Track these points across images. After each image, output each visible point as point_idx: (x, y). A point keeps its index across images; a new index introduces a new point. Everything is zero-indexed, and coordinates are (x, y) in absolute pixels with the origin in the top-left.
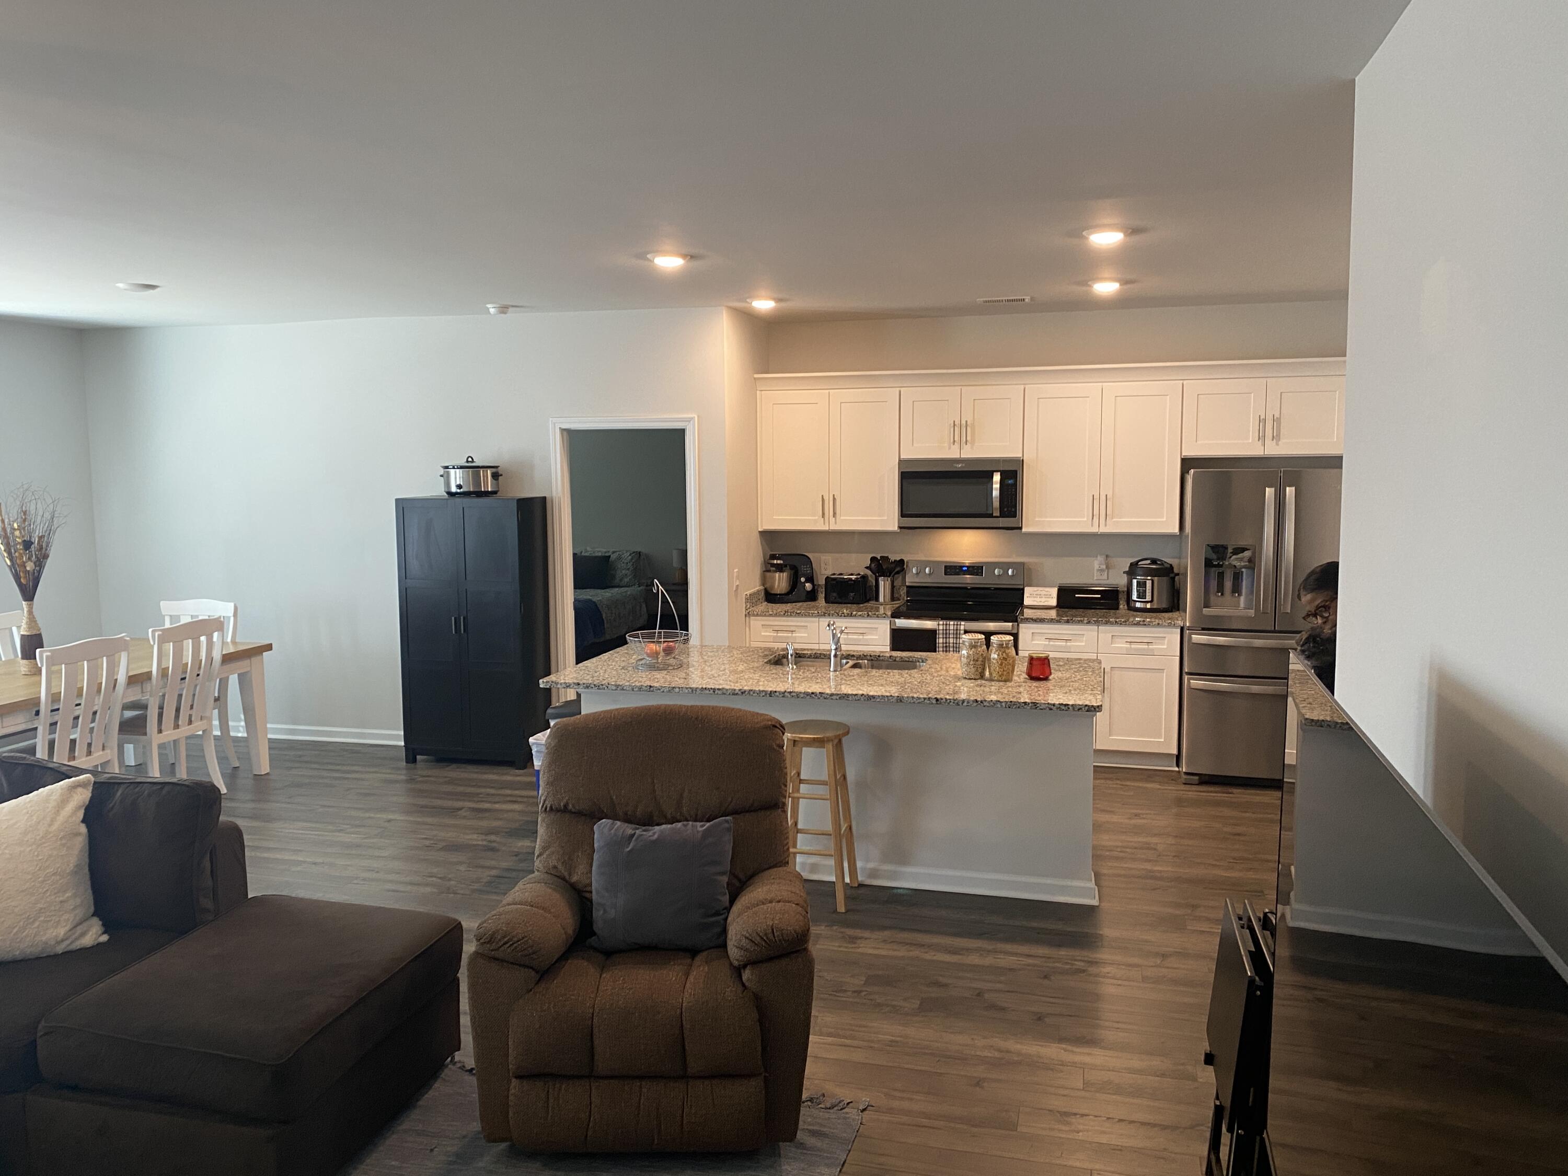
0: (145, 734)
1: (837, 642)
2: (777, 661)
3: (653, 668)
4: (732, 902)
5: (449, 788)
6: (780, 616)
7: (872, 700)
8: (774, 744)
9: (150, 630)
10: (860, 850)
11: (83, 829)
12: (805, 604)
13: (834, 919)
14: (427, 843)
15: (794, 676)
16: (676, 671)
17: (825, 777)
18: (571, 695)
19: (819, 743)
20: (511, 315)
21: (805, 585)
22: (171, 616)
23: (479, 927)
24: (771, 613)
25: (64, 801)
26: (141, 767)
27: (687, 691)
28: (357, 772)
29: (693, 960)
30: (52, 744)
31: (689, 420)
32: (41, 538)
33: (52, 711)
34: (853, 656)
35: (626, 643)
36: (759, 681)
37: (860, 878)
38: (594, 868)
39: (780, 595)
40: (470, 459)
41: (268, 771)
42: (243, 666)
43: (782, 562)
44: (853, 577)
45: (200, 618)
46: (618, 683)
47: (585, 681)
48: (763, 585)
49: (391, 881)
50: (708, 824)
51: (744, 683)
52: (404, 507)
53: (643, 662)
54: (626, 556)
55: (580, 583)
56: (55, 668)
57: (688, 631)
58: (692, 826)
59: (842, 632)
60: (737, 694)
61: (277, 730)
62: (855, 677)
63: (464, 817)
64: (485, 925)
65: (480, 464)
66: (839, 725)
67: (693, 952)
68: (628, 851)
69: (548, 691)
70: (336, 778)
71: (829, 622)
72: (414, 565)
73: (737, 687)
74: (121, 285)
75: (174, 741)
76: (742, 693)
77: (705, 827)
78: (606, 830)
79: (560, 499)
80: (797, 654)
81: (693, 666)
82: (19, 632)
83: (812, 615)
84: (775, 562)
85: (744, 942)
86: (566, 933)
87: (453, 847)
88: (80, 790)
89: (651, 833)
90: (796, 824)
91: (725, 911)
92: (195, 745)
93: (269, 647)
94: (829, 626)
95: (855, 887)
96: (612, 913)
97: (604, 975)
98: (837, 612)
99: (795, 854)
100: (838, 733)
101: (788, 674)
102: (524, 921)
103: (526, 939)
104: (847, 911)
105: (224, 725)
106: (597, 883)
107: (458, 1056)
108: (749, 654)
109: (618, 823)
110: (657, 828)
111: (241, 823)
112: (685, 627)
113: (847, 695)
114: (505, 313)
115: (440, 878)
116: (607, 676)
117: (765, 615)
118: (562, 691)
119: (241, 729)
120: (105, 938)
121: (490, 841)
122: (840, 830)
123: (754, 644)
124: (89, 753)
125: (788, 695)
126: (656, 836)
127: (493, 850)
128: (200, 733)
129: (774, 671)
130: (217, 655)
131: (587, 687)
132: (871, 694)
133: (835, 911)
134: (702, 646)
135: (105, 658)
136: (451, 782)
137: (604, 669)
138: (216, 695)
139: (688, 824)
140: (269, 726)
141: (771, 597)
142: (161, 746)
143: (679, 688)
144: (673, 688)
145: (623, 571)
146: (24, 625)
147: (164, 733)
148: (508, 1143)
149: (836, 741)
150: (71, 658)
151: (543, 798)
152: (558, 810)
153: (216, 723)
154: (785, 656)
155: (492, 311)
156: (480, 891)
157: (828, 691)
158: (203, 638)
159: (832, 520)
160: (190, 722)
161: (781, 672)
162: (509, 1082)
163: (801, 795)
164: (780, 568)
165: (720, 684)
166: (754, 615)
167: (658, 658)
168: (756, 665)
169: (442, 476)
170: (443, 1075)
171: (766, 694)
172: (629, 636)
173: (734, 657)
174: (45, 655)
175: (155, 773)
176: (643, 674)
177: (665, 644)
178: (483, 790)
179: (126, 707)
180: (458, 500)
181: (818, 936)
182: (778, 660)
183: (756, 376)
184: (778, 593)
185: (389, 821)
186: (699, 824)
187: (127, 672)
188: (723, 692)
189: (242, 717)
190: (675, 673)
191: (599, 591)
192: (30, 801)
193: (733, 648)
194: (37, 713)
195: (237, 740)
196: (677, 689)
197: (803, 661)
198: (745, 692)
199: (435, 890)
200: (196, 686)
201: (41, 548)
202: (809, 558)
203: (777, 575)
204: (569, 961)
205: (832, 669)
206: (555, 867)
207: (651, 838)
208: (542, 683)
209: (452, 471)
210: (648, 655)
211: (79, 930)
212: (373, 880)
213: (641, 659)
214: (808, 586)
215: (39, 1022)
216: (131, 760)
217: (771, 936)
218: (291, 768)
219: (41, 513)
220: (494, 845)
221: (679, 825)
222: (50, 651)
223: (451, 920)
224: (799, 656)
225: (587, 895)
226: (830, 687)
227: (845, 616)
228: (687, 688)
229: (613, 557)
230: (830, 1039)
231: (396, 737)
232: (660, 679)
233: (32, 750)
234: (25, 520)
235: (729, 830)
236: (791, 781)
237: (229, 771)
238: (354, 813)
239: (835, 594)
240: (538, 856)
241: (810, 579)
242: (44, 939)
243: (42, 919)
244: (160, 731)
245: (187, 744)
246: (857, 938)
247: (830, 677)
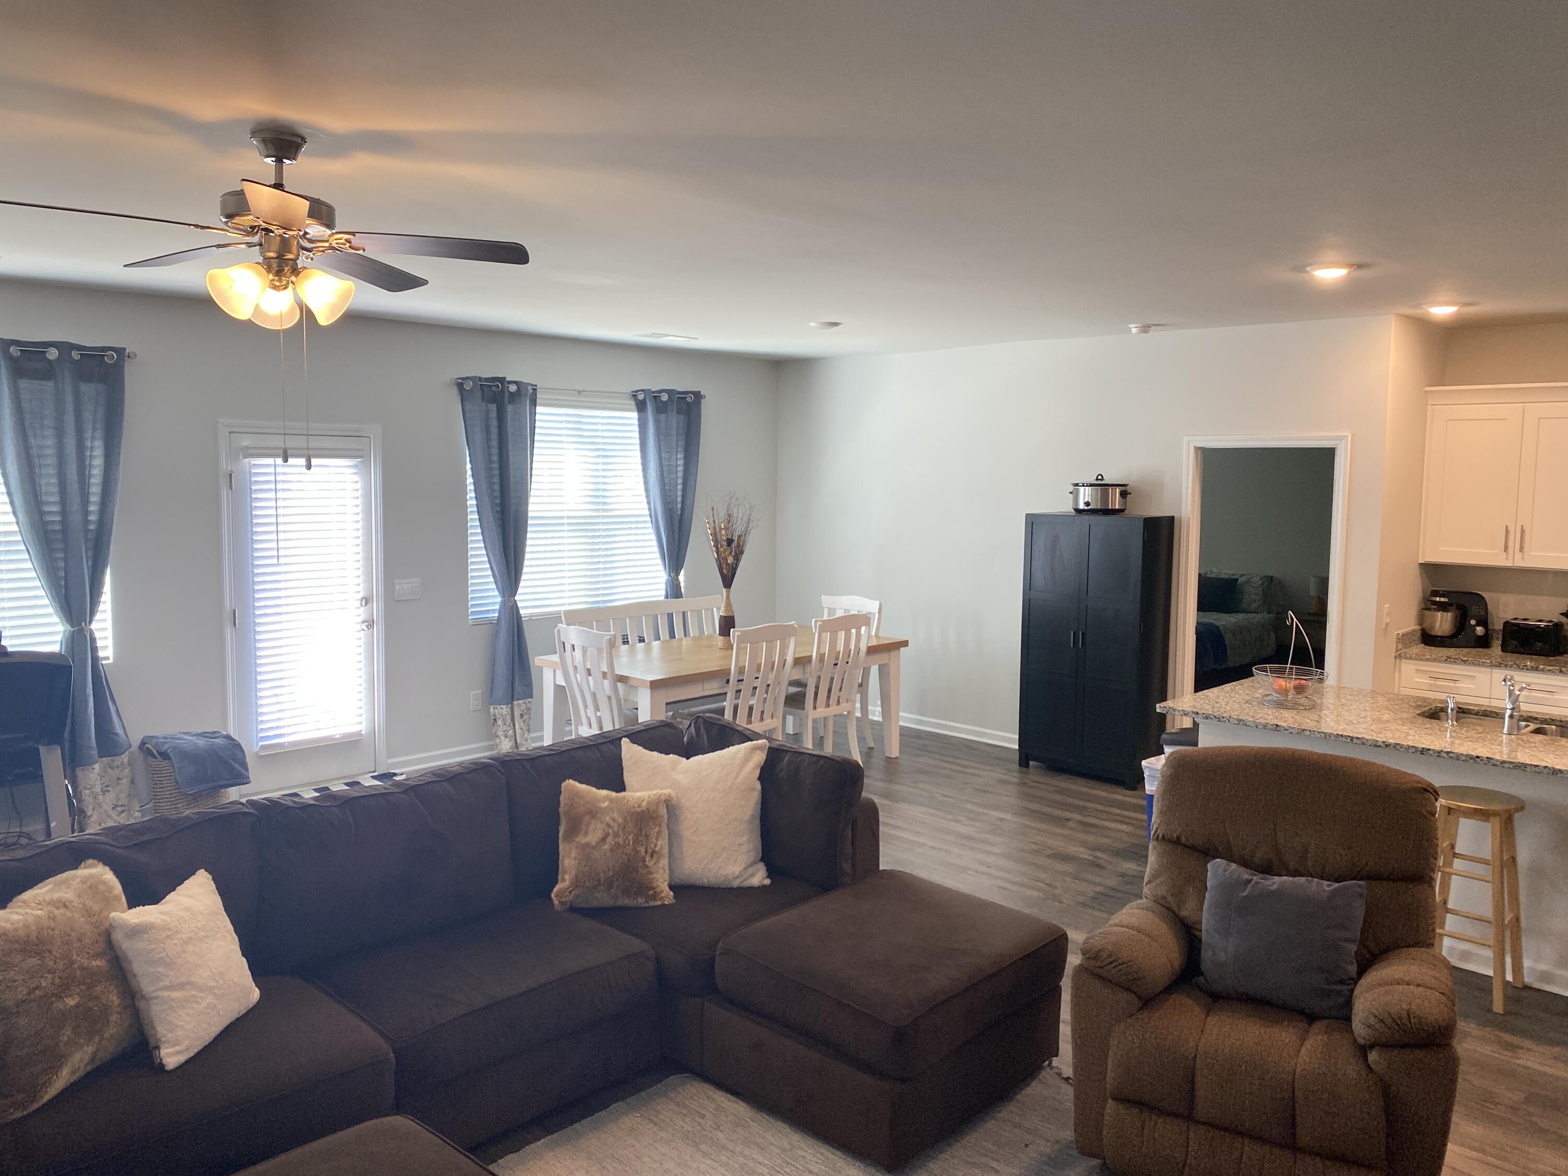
0: (804, 709)
1: (1515, 700)
2: (1433, 714)
3: (1280, 705)
4: (1361, 972)
5: (1059, 797)
6: (1439, 661)
7: (1559, 775)
8: (1423, 810)
9: (813, 620)
10: (1527, 944)
11: (758, 786)
12: (1474, 651)
13: (1487, 1017)
14: (1035, 847)
15: (1454, 734)
16: (1307, 711)
17: (1487, 854)
18: (1187, 723)
19: (1483, 815)
20: (1154, 333)
21: (1475, 629)
22: (829, 609)
23: (1085, 942)
24: (1428, 657)
25: (746, 760)
26: (797, 737)
27: (1319, 736)
28: (974, 768)
29: (1310, 1026)
30: (736, 708)
31: (1341, 439)
32: (739, 537)
33: (738, 681)
34: (1536, 719)
35: (1252, 675)
36: (1408, 734)
37: (1528, 980)
38: (1205, 907)
39: (1440, 637)
40: (1100, 477)
41: (897, 755)
42: (883, 658)
43: (1446, 600)
44: (1542, 624)
45: (852, 613)
46: (1241, 717)
47: (1204, 711)
48: (1420, 624)
49: (1001, 878)
50: (1337, 885)
51: (1389, 734)
52: (1033, 522)
53: (1270, 698)
54: (1257, 581)
55: (1203, 606)
56: (742, 645)
57: (1323, 669)
58: (1318, 883)
59: (1521, 690)
60: (1379, 746)
61: (906, 719)
62: (1537, 745)
63: (1072, 829)
64: (1092, 941)
65: (1110, 483)
66: (1509, 798)
67: (1311, 1018)
68: (1245, 897)
69: (1163, 717)
70: (957, 771)
71: (1506, 676)
72: (1039, 579)
73: (1380, 738)
74: (812, 324)
75: (824, 718)
76: (1386, 746)
77: (1332, 888)
78: (1220, 871)
79: (1189, 519)
80: (1459, 708)
81: (1328, 709)
82: (718, 612)
83: (1483, 665)
84: (1438, 599)
85: (1372, 1021)
86: (1172, 966)
87: (1064, 857)
88: (758, 752)
89: (1270, 882)
90: (1445, 902)
91: (1352, 982)
92: (841, 722)
93: (905, 643)
94: (1505, 680)
95: (1518, 988)
96: (1222, 957)
97: (1209, 1018)
98: (1518, 663)
99: (1441, 935)
100: (1509, 808)
101: (1447, 731)
102: (1130, 945)
103: (1131, 963)
104: (1507, 1013)
105: (864, 709)
106: (1207, 923)
107: (1055, 1061)
108: (1397, 702)
109: (1234, 866)
110: (1276, 878)
111: (876, 800)
112: (1320, 664)
113: (1525, 766)
114: (1146, 332)
115: (1047, 884)
116: (1228, 709)
117: (1421, 660)
118: (1178, 718)
119: (877, 714)
120: (767, 882)
121: (1096, 857)
122: (1503, 920)
123: (1405, 692)
124: (762, 719)
125: (1445, 755)
126: (1275, 886)
127: (1099, 866)
128: (846, 713)
129: (1428, 726)
130: (863, 647)
131: (1207, 718)
132: (1558, 767)
133: (1490, 1010)
134: (1339, 688)
135: (778, 641)
136: (1060, 791)
137: (1225, 700)
138: (860, 681)
139: (1312, 881)
140: (901, 714)
141: (1428, 639)
142: (815, 721)
143: (1310, 731)
144: (1304, 730)
145: (1252, 596)
146: (723, 608)
147: (818, 710)
148: (1099, 1161)
149: (1507, 816)
150: (753, 638)
151: (1155, 826)
152: (1170, 841)
153: (858, 705)
154: (1444, 710)
155: (1134, 330)
156: (1084, 904)
157: (1497, 757)
158: (853, 631)
159: (1518, 555)
160: (838, 703)
161: (1437, 727)
162: (1105, 1101)
163: (1454, 872)
164: (1443, 607)
165: (1360, 733)
166: (1406, 658)
167: (1287, 696)
168: (1405, 715)
169: (1071, 493)
170: (1040, 1077)
171: (1416, 751)
172: (1256, 669)
173: (1378, 704)
174: (736, 634)
175: (808, 744)
176: (1270, 710)
177: (1296, 682)
178: (1091, 805)
179: (793, 683)
180: (1086, 518)
181: (1467, 1034)
182: (1435, 714)
183: (1427, 389)
184: (1439, 634)
185: (1002, 820)
186: (1326, 883)
187: (794, 654)
188: (1362, 742)
189: (879, 703)
190: (1306, 713)
191: (1223, 615)
192: (723, 756)
193: (1378, 693)
194: (728, 682)
195: (873, 723)
196: (1308, 733)
197: (1468, 718)
198: (1390, 745)
199: (1041, 895)
200: (845, 672)
201: (739, 545)
202: (1484, 598)
203: (1439, 614)
204: (1173, 996)
205: (1505, 731)
206: (1164, 898)
207: (1271, 888)
208: (1159, 708)
209: (1082, 489)
210: (1276, 691)
211: (750, 870)
212: (983, 873)
213: (1268, 695)
214: (1480, 630)
215: (719, 941)
216: (790, 730)
217: (1405, 1021)
218: (917, 755)
219: (740, 517)
220: (1100, 861)
221: (1303, 879)
222: (740, 631)
223: (1058, 929)
224: (1462, 712)
225: (1197, 933)
226: (1501, 752)
227: (1527, 669)
228: (1319, 732)
229: (1241, 580)
230: (1474, 1154)
231: (1010, 740)
232: (1287, 718)
233: (721, 711)
234: (729, 522)
235: (1361, 895)
236: (1442, 853)
237: (866, 750)
238: (969, 806)
239: (1515, 642)
240: (1147, 884)
241: (1483, 622)
242: (725, 873)
243: (725, 856)
244: (815, 708)
245: (834, 721)
246: (1517, 1047)
247: (1502, 742)
